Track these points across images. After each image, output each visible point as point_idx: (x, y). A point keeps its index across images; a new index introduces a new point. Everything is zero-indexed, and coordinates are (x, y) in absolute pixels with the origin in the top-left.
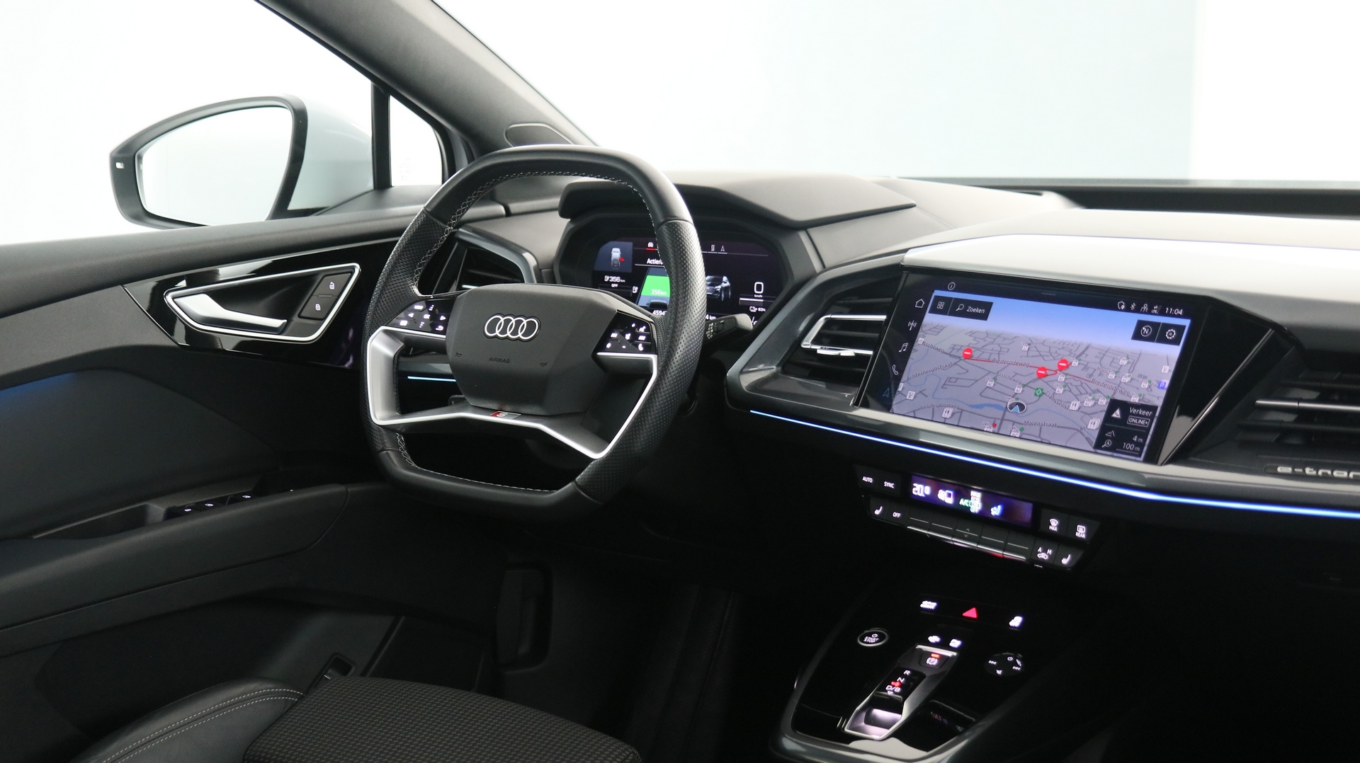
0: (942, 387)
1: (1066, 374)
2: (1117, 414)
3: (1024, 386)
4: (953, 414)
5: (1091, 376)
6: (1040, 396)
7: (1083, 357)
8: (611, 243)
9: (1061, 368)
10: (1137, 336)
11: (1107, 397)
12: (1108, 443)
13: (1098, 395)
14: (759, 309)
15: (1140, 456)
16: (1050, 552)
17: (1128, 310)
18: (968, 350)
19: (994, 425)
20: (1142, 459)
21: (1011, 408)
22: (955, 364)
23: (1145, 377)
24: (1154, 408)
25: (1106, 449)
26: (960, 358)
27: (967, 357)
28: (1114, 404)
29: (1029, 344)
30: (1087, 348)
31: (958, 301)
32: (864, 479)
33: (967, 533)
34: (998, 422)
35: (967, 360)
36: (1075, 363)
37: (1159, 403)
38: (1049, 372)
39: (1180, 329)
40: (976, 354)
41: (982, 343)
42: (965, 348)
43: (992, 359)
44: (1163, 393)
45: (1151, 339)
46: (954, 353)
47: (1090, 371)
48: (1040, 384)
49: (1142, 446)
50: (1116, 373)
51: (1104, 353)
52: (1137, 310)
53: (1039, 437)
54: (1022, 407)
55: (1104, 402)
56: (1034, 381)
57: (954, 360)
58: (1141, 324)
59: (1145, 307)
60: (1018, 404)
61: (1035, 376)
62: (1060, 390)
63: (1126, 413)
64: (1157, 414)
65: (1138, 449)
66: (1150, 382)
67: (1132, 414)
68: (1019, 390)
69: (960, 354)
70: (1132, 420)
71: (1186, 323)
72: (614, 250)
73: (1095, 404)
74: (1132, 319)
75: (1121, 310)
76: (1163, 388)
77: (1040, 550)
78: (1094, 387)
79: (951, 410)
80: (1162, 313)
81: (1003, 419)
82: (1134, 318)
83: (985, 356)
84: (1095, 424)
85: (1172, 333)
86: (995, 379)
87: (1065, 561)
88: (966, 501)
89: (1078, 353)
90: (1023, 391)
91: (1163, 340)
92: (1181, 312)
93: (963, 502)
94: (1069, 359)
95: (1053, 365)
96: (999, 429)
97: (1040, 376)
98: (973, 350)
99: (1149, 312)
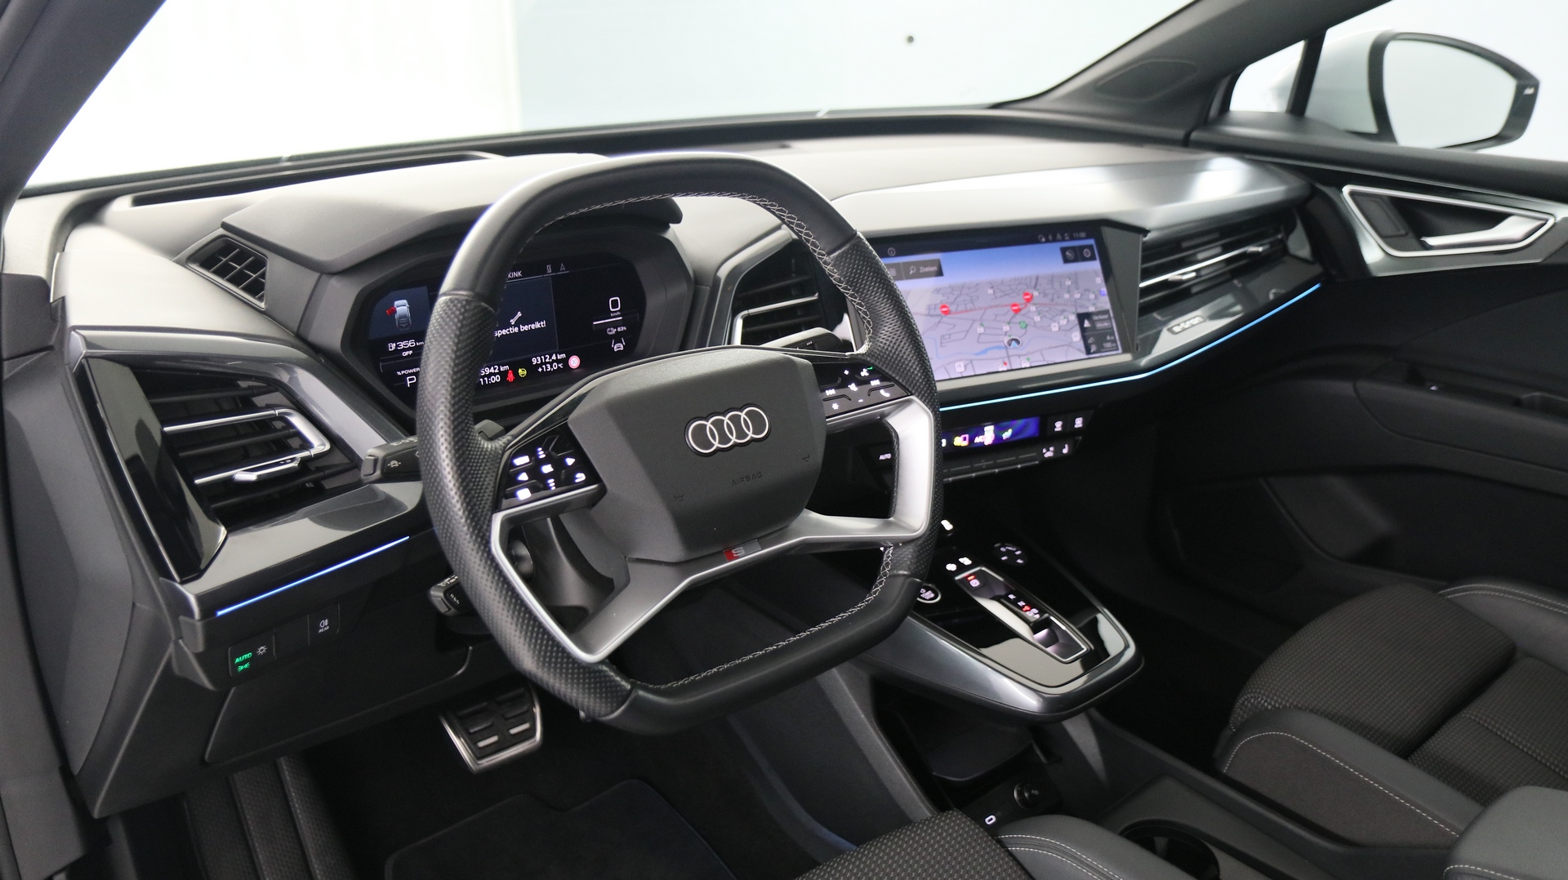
0: (941, 346)
1: (1035, 304)
2: (1087, 324)
3: (1009, 323)
4: (965, 366)
5: (1052, 300)
6: (1026, 327)
7: (1038, 287)
8: (393, 294)
9: (1028, 300)
10: (1066, 260)
11: (1074, 313)
12: (1093, 348)
13: (1066, 313)
14: (619, 329)
15: (1117, 349)
16: (1052, 449)
17: (1047, 241)
18: (944, 306)
19: (1005, 364)
20: (1120, 351)
21: (1010, 345)
22: (939, 322)
23: (1089, 291)
24: (1106, 312)
25: (1094, 353)
26: (940, 315)
27: (946, 313)
28: (1082, 317)
29: (992, 288)
30: (1037, 279)
31: (909, 264)
32: (882, 457)
33: (984, 464)
34: (1006, 360)
35: (948, 316)
36: (1036, 294)
37: (1108, 306)
38: (1021, 307)
39: (1090, 247)
40: (953, 308)
41: (952, 299)
42: (940, 305)
43: (968, 308)
44: (1106, 299)
45: (1076, 260)
46: (932, 312)
47: (1050, 296)
48: (1019, 318)
49: (1114, 341)
50: (1069, 292)
51: (1052, 279)
52: (1055, 240)
53: (1044, 360)
54: (1018, 342)
55: (1073, 318)
56: (1013, 317)
57: (937, 319)
58: (1063, 250)
59: (1059, 236)
60: (1013, 340)
61: (1012, 313)
62: (1037, 318)
63: (1092, 322)
64: (1112, 315)
65: (1114, 345)
66: (1094, 293)
67: (1096, 321)
68: (1006, 328)
69: (938, 312)
70: (1099, 325)
71: (1091, 242)
72: (397, 303)
73: (1068, 321)
74: (1056, 247)
75: (1043, 243)
76: (1104, 295)
77: (1044, 451)
78: (1060, 308)
79: (962, 364)
80: (1072, 239)
81: (1009, 357)
82: (1058, 246)
83: (962, 308)
84: (1076, 336)
85: (1087, 253)
86: (982, 325)
87: (1065, 451)
88: (981, 437)
89: (1033, 283)
90: (1010, 328)
91: (1084, 259)
92: (1083, 235)
93: (978, 440)
94: (1030, 291)
95: (1020, 300)
96: (1011, 365)
97: (1017, 311)
98: (948, 305)
99: (1063, 240)
